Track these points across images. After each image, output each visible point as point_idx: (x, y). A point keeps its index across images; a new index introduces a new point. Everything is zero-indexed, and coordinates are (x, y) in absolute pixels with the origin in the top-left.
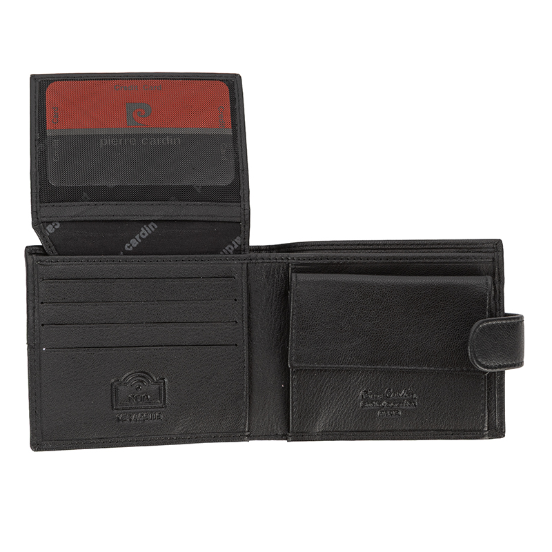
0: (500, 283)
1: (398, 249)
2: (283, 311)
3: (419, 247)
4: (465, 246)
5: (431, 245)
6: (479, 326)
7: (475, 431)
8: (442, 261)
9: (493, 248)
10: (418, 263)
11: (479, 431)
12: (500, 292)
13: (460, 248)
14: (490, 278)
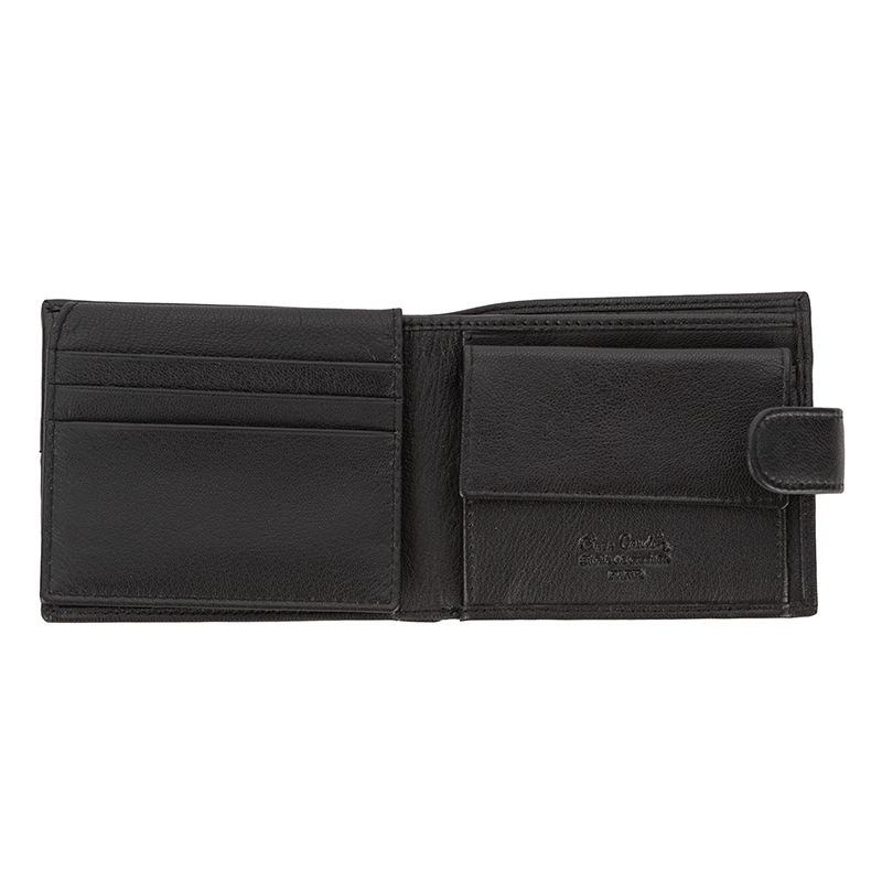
0: (805, 363)
1: (639, 310)
2: (453, 408)
3: (673, 306)
4: (749, 304)
5: (693, 303)
6: (764, 417)
7: (768, 603)
8: (710, 326)
9: (794, 306)
10: (671, 329)
11: (775, 602)
12: (805, 377)
13: (741, 308)
14: (787, 351)
